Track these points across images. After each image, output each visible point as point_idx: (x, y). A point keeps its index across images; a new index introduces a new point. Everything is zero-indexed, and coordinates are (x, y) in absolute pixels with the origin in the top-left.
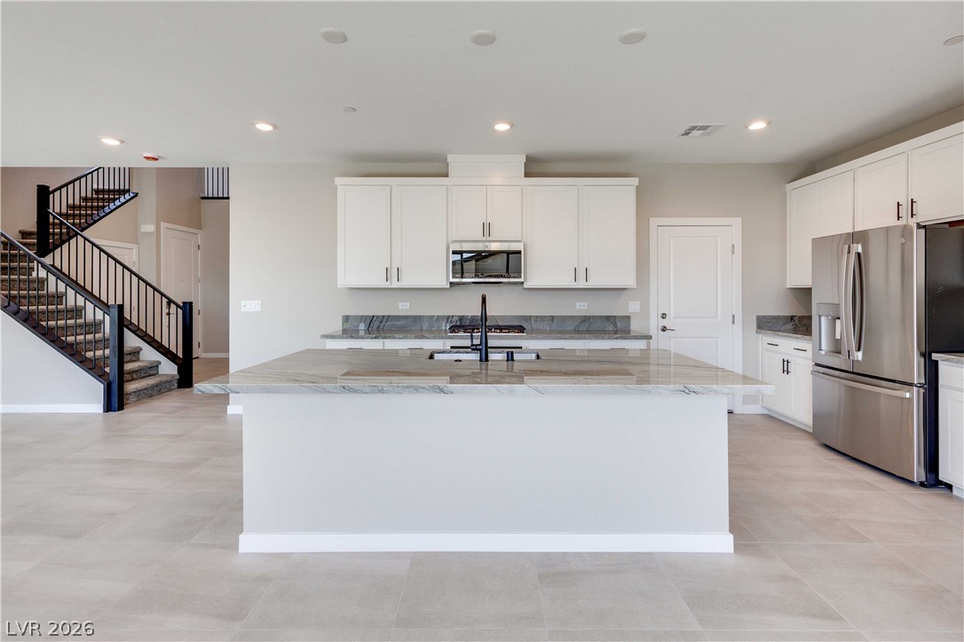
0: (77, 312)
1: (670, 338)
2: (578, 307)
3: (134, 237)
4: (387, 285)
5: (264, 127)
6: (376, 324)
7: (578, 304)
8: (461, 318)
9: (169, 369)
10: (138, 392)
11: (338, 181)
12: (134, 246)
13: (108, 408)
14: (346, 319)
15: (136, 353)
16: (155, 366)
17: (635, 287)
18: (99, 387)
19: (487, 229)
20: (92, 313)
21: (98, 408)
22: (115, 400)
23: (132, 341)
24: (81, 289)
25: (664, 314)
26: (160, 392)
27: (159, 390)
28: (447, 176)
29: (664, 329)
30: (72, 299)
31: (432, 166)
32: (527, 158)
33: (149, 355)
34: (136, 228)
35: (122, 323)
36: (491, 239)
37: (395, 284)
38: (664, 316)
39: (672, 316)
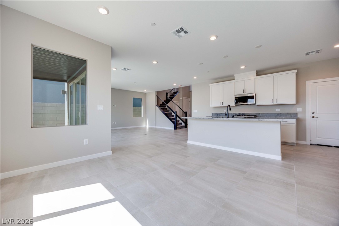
0: (171, 113)
1: (316, 120)
2: (276, 110)
3: (179, 100)
4: (220, 106)
5: (195, 78)
6: (219, 115)
7: (276, 109)
8: (239, 114)
9: (183, 124)
10: (179, 127)
11: (210, 85)
12: (179, 102)
13: (175, 129)
14: (213, 114)
15: (178, 121)
16: (181, 124)
17: (296, 103)
18: (173, 125)
19: (244, 91)
20: (173, 114)
21: (173, 129)
22: (176, 128)
23: (178, 119)
24: (171, 110)
25: (314, 112)
26: (182, 128)
27: (181, 128)
28: (234, 80)
29: (313, 117)
30: (170, 111)
31: (231, 78)
32: (256, 71)
33: (181, 121)
34: (179, 99)
35: (177, 115)
36: (246, 93)
37: (222, 106)
38: (313, 113)
39: (317, 113)
